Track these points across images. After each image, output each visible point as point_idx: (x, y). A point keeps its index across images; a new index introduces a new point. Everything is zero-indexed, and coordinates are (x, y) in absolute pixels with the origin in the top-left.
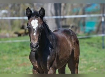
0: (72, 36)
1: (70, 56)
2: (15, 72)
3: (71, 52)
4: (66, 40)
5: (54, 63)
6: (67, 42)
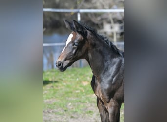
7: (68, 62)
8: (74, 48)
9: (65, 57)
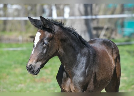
0: (114, 49)
1: (111, 77)
2: (31, 91)
3: (113, 71)
4: (107, 54)
5: (89, 86)
6: (109, 58)
7: (40, 63)
8: (44, 48)
9: (36, 58)
